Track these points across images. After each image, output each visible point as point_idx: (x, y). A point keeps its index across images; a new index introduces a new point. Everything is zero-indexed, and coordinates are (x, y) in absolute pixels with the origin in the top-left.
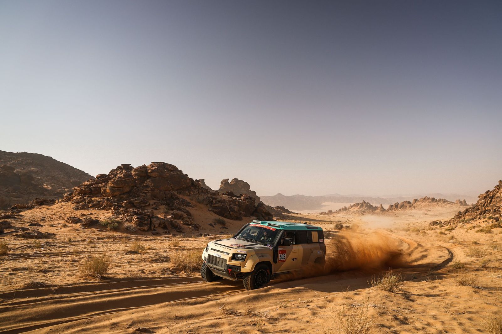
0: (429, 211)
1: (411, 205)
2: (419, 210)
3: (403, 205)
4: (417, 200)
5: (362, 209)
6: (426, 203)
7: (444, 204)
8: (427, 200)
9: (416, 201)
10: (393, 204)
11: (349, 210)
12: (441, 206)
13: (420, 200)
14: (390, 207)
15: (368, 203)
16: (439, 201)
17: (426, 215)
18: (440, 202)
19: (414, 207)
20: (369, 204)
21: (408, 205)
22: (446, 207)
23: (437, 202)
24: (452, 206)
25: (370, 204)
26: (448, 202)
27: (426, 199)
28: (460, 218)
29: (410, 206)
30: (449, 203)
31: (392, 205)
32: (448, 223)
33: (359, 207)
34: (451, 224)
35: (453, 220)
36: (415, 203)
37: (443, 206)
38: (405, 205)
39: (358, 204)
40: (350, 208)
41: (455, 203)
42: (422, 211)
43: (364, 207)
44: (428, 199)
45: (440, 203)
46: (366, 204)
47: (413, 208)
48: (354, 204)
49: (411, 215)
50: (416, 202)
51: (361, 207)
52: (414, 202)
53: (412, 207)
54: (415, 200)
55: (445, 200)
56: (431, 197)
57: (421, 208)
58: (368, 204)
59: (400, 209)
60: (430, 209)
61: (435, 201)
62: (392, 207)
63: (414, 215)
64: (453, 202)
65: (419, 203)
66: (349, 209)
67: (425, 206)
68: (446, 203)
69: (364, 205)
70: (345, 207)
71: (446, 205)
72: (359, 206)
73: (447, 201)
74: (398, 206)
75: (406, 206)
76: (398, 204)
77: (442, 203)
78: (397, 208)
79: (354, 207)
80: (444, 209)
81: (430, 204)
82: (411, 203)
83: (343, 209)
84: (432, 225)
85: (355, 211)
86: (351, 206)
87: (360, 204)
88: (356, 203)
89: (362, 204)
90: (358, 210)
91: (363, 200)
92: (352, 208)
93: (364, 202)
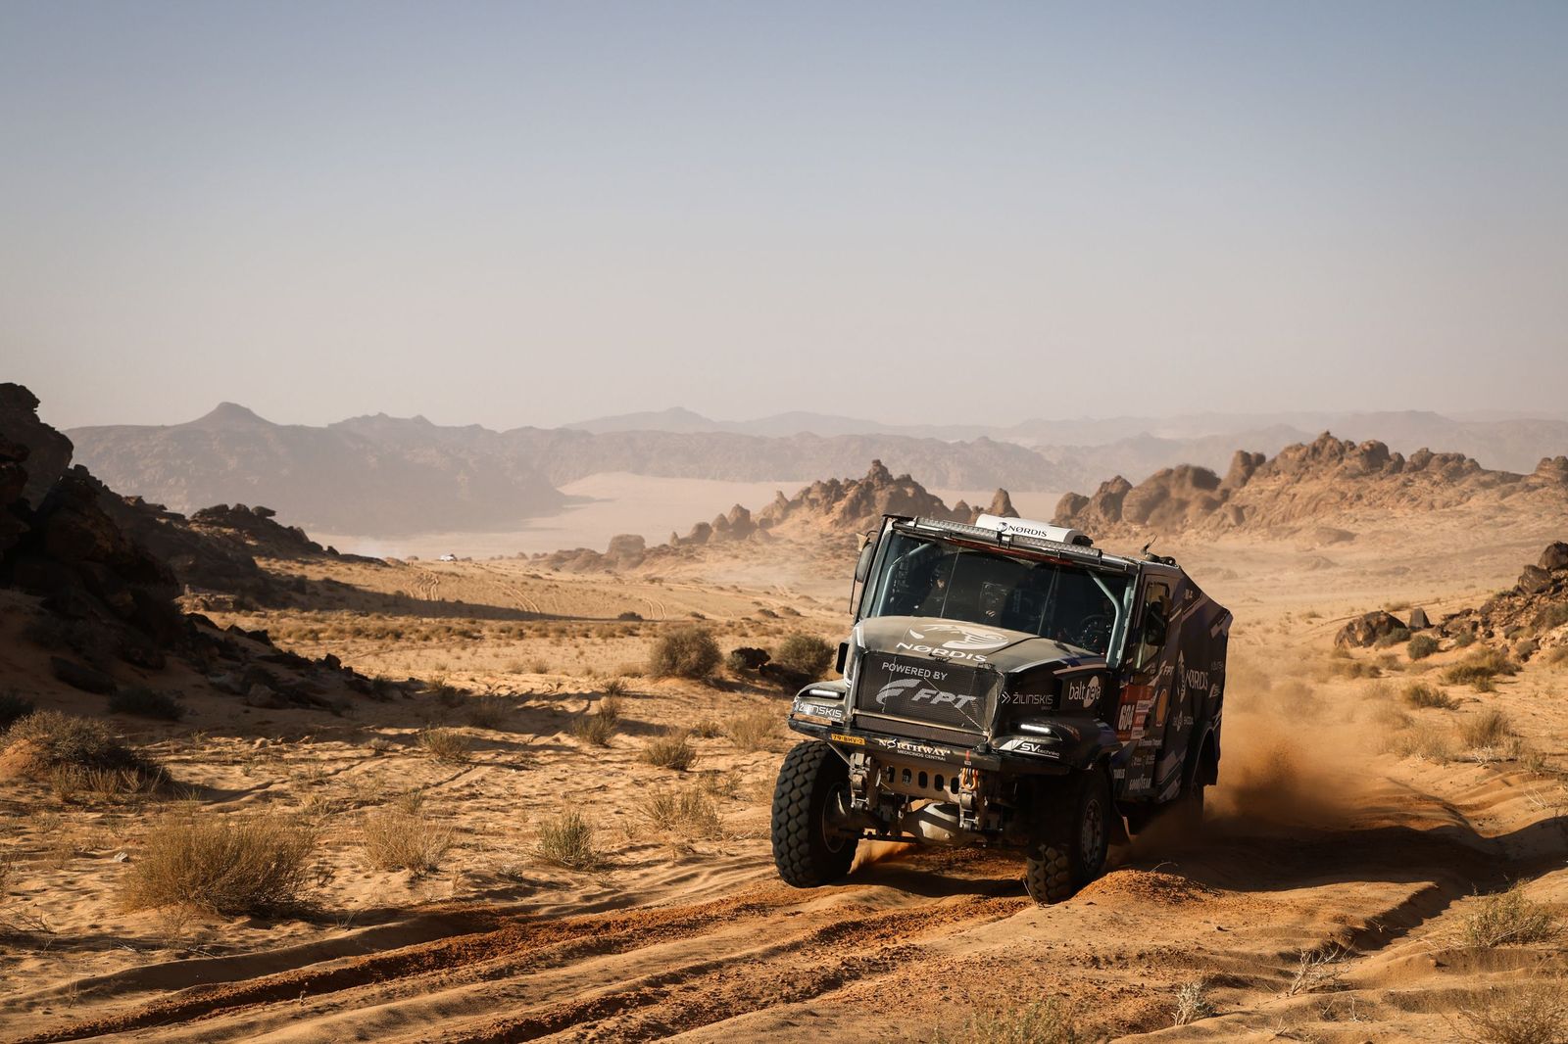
0: (1346, 536)
1: (1216, 495)
2: (1276, 534)
3: (1163, 494)
4: (1261, 459)
6: (1326, 480)
7: (1450, 493)
8: (1332, 456)
9: (1251, 464)
10: (1090, 489)
11: (771, 531)
12: (1432, 507)
13: (1280, 463)
14: (1069, 513)
15: (907, 480)
16: (1414, 469)
17: (1318, 572)
18: (1427, 476)
19: (1239, 513)
20: (916, 485)
21: (1195, 495)
22: (1462, 515)
23: (1401, 478)
24: (1506, 502)
25: (919, 490)
26: (1484, 478)
27: (1326, 451)
28: (1558, 589)
29: (1210, 506)
30: (1486, 485)
31: (1082, 494)
32: (1475, 626)
33: (844, 512)
34: (1491, 635)
35: (1512, 606)
36: (1244, 481)
37: (1446, 505)
38: (1174, 493)
39: (833, 490)
40: (779, 522)
41: (1533, 481)
42: (1288, 541)
43: (881, 508)
44: (1342, 449)
45: (1421, 484)
46: (892, 488)
47: (1231, 519)
48: (808, 491)
49: (1217, 570)
50: (1250, 472)
51: (853, 511)
52: (1241, 471)
53: (1225, 508)
54: (1245, 457)
55: (1460, 458)
56: (1361, 439)
57: (1283, 520)
58: (910, 491)
59: (1136, 528)
60: (1350, 527)
61: (1388, 465)
62: (1081, 514)
63: (1239, 569)
64: (1518, 478)
65: (1271, 485)
66: (766, 523)
67: (1315, 505)
68: (1467, 484)
69: (882, 496)
70: (739, 508)
71: (1466, 496)
72: (843, 503)
73: (1475, 466)
74: (1124, 504)
75: (1183, 505)
76: (1127, 486)
77: (1435, 484)
78: (1117, 517)
79: (804, 512)
80: (1449, 524)
81: (1351, 488)
82: (1218, 481)
83: (722, 522)
84: (1360, 638)
85: (809, 539)
86: (784, 504)
87: (848, 486)
88: (819, 482)
89: (861, 486)
90: (833, 531)
91: (876, 458)
92: (794, 516)
93: (878, 473)
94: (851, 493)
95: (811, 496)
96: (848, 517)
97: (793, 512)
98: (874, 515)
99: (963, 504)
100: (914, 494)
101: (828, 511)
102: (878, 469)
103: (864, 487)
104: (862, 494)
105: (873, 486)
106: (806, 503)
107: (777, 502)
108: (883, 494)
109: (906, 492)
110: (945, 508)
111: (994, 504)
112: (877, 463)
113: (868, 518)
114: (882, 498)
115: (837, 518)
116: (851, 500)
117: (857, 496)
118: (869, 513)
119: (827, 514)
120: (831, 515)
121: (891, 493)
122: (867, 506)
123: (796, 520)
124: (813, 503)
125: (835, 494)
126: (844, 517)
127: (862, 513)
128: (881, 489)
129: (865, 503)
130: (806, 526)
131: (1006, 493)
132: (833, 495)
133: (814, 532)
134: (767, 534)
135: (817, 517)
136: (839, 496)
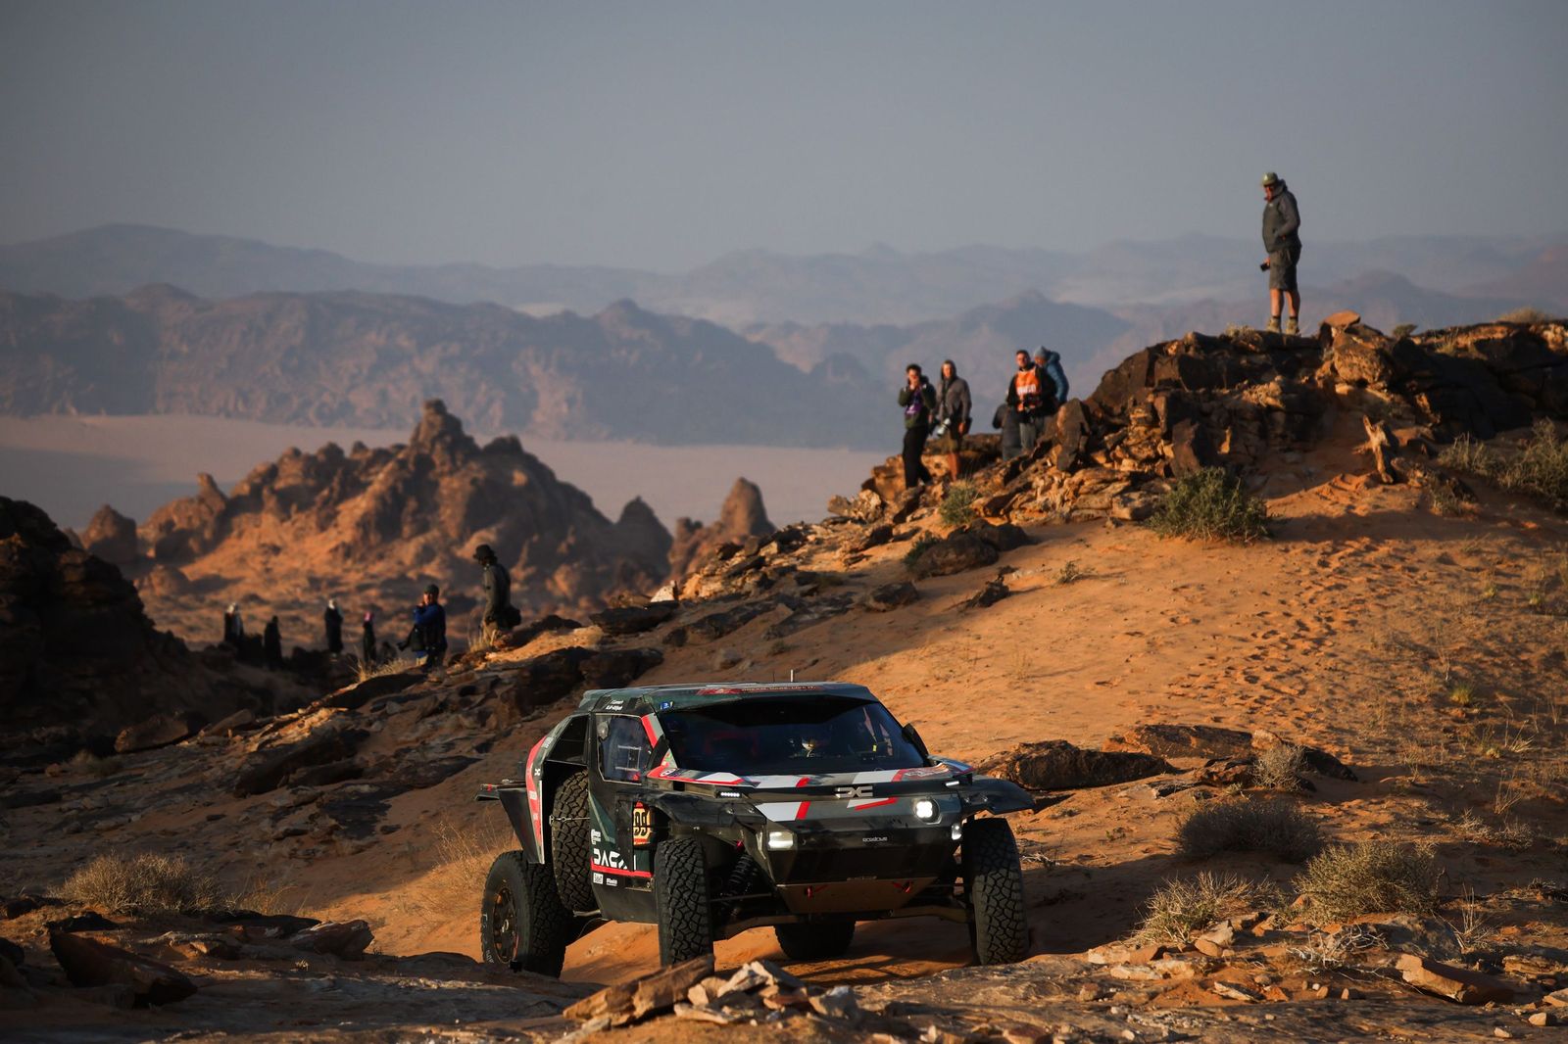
5: (407, 551)
11: (192, 571)
15: (508, 449)
20: (532, 464)
33: (363, 524)
39: (332, 472)
40: (208, 548)
43: (449, 515)
46: (476, 470)
48: (273, 472)
51: (385, 524)
58: (518, 478)
66: (176, 550)
69: (453, 487)
70: (109, 516)
72: (360, 505)
79: (267, 526)
85: (282, 588)
86: (219, 506)
87: (371, 463)
88: (296, 453)
89: (403, 464)
90: (338, 572)
91: (435, 396)
92: (240, 535)
93: (440, 436)
94: (380, 480)
95: (280, 485)
96: (374, 538)
97: (243, 520)
98: (434, 534)
99: (637, 511)
100: (529, 486)
101: (326, 522)
102: (438, 420)
103: (411, 467)
104: (405, 482)
105: (431, 465)
106: (271, 503)
107: (202, 500)
108: (456, 484)
109: (511, 478)
110: (597, 516)
111: (729, 513)
112: (438, 407)
113: (421, 539)
114: (455, 491)
115: (348, 537)
116: (380, 498)
117: (393, 489)
118: (423, 528)
119: (322, 528)
120: (332, 533)
121: (474, 482)
122: (415, 513)
123: (249, 543)
124: (289, 502)
125: (343, 484)
126: (365, 536)
127: (407, 530)
128: (451, 473)
129: (412, 504)
130: (274, 559)
131: (755, 489)
132: (336, 483)
133: (292, 574)
134: (182, 576)
135: (298, 537)
136: (353, 486)
